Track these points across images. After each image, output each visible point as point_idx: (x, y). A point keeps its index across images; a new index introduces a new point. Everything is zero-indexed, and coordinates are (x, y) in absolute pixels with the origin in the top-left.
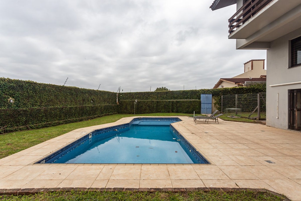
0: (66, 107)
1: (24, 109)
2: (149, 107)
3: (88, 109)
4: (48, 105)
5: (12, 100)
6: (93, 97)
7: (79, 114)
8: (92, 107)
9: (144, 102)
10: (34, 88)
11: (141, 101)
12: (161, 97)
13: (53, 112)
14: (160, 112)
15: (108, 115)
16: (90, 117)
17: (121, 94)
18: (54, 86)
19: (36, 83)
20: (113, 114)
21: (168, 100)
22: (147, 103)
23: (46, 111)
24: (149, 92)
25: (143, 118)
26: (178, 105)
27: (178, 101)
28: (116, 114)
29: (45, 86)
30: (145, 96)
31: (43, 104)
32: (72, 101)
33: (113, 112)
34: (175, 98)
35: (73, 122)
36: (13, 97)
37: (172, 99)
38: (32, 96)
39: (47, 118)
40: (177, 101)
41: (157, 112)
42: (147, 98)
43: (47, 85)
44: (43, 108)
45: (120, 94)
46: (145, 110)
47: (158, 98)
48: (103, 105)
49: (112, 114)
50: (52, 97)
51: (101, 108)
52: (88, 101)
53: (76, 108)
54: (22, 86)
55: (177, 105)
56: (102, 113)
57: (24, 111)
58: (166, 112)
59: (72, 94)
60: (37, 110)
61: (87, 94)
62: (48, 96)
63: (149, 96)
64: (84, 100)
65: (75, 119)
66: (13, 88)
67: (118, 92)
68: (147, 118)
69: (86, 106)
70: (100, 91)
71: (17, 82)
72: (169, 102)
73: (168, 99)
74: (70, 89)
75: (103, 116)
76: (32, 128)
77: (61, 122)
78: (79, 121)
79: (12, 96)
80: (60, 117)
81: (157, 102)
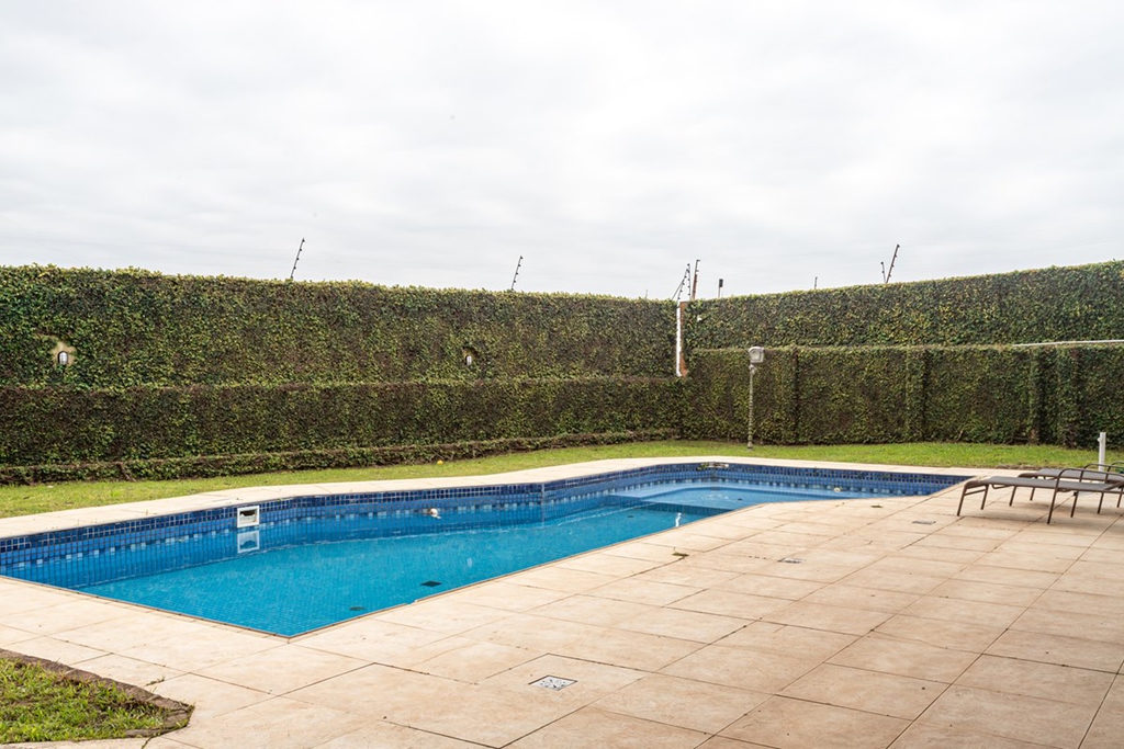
0: (303, 389)
1: (110, 390)
2: (874, 398)
3: (439, 398)
4: (215, 376)
5: (63, 353)
6: (472, 334)
7: (380, 426)
8: (468, 393)
9: (840, 361)
10: (148, 301)
11: (815, 357)
12: (956, 319)
13: (235, 408)
14: (946, 436)
15: (594, 442)
16: (455, 448)
17: (701, 312)
18: (237, 286)
19: (155, 279)
20: (639, 439)
21: (1014, 346)
22: (857, 371)
23: (200, 402)
24: (872, 290)
25: (734, 467)
26: (1094, 382)
27: (1094, 352)
28: (666, 437)
29: (198, 286)
30: (850, 314)
31: (190, 371)
32: (337, 358)
33: (633, 428)
34: (1069, 328)
35: (339, 466)
36: (70, 341)
37: (1049, 336)
38: (142, 336)
39: (208, 437)
40: (1080, 353)
41: (925, 438)
42: (860, 335)
43: (209, 282)
44: (187, 391)
45: (692, 308)
46: (846, 417)
47: (934, 327)
48: (553, 378)
49: (630, 440)
50: (233, 339)
51: (536, 398)
52: (443, 355)
53: (363, 391)
54: (101, 293)
55: (1079, 382)
56: (544, 427)
57: (107, 398)
58: (997, 441)
59: (338, 322)
60: (164, 396)
61: (434, 320)
62: (215, 336)
63: (871, 315)
64: (412, 352)
65: (352, 450)
66: (64, 304)
67: (685, 298)
68: (760, 468)
69: (424, 385)
70: (531, 300)
71: (83, 278)
72: (1022, 356)
73: (1017, 337)
74: (326, 295)
75: (544, 446)
76: (139, 474)
77: (275, 458)
78: (379, 464)
79: (64, 334)
80: (273, 434)
81: (927, 357)
